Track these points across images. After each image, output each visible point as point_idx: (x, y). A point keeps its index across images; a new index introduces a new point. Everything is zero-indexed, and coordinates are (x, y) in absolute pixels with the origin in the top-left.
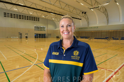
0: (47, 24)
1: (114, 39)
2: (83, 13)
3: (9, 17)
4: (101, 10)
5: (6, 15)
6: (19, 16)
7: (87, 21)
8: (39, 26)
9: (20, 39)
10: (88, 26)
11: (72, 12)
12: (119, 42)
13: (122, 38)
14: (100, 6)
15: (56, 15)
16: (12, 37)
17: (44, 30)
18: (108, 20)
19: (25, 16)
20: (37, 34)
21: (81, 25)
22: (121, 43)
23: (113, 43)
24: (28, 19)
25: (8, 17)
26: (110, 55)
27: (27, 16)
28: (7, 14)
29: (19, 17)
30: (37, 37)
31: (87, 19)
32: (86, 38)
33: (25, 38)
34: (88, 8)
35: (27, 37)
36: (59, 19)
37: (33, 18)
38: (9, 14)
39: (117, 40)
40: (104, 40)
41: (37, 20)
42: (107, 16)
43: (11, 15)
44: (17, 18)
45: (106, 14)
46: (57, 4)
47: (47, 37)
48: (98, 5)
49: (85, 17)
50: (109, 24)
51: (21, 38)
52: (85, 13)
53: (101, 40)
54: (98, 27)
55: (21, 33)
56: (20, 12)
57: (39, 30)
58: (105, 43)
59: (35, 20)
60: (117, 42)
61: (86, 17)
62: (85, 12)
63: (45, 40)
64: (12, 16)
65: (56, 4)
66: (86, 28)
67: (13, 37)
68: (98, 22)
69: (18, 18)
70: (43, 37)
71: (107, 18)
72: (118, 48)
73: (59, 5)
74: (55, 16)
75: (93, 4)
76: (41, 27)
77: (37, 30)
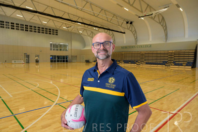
0: (71, 40)
1: (176, 65)
2: (127, 23)
3: (9, 28)
4: (156, 19)
5: (4, 25)
6: (24, 27)
7: (134, 35)
8: (57, 43)
9: (26, 64)
10: (136, 44)
11: (110, 22)
12: (183, 69)
13: (189, 63)
14: (154, 12)
15: (86, 25)
16: (13, 61)
17: (66, 50)
18: (166, 35)
19: (34, 27)
20: (55, 56)
21: (125, 42)
22: (186, 71)
23: (175, 71)
24: (40, 32)
25: (6, 28)
26: (169, 89)
27: (38, 27)
28: (5, 23)
29: (26, 28)
30: (55, 61)
31: (135, 33)
32: (133, 62)
33: (35, 63)
34: (136, 15)
35: (37, 61)
36: (89, 33)
37: (48, 30)
38: (9, 23)
39: (180, 67)
40: (161, 66)
41: (55, 33)
42: (165, 28)
43: (11, 26)
44: (21, 30)
45: (164, 25)
46: (88, 8)
47: (71, 62)
48: (151, 11)
49: (130, 29)
50: (169, 41)
51: (28, 62)
52: (131, 23)
53: (156, 65)
54: (150, 46)
55: (28, 54)
56: (28, 20)
57: (57, 50)
58: (163, 70)
59: (51, 34)
60: (180, 69)
61: (133, 30)
62: (132, 20)
63: (67, 66)
64: (14, 26)
65: (85, 9)
66: (133, 47)
67: (15, 62)
68: (151, 37)
69: (23, 30)
70: (64, 61)
71: (165, 31)
72: (181, 79)
73: (90, 10)
74: (84, 28)
75: (144, 10)
76: (61, 45)
77: (54, 50)
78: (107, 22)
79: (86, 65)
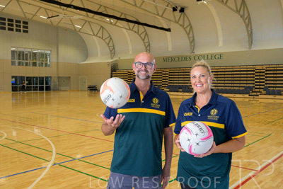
0: (56, 43)
1: (269, 93)
2: (175, 9)
7: (188, 34)
8: (26, 51)
10: (193, 52)
11: (140, 7)
15: (89, 14)
17: (46, 64)
18: (250, 35)
20: (22, 78)
21: (170, 49)
23: (267, 106)
31: (190, 30)
32: (186, 89)
36: (96, 29)
37: (7, 22)
39: (277, 97)
40: (241, 96)
41: (22, 29)
42: (247, 21)
45: (246, 15)
47: (57, 90)
49: (181, 22)
50: (256, 48)
52: (182, 10)
53: (232, 95)
54: (221, 55)
57: (27, 64)
59: (12, 30)
60: (277, 101)
61: (186, 24)
62: (183, 5)
66: (186, 58)
70: (41, 89)
71: (247, 26)
74: (86, 18)
76: (35, 54)
77: (19, 64)
78: (133, 8)
79: (90, 96)
